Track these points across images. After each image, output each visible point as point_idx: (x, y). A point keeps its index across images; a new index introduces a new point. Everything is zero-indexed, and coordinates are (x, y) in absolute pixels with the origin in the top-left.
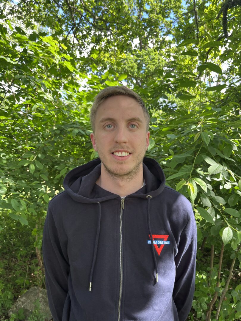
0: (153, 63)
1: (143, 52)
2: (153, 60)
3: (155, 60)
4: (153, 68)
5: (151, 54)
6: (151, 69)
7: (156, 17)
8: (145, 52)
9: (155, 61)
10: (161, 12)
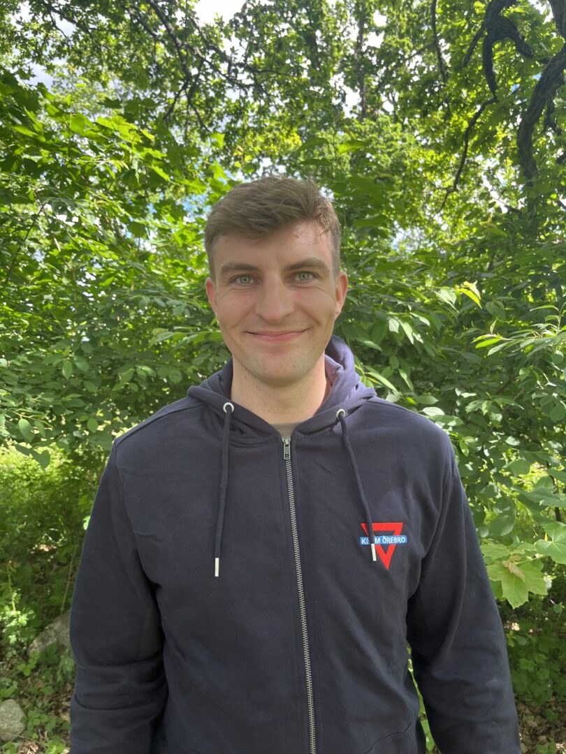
0: (389, 150)
1: (367, 124)
2: (389, 143)
3: (394, 143)
4: (388, 161)
5: (384, 128)
6: (382, 163)
7: (397, 42)
8: (371, 125)
9: (392, 145)
10: (411, 31)
